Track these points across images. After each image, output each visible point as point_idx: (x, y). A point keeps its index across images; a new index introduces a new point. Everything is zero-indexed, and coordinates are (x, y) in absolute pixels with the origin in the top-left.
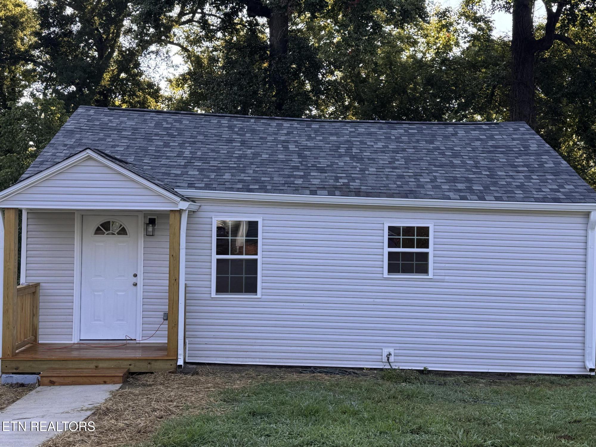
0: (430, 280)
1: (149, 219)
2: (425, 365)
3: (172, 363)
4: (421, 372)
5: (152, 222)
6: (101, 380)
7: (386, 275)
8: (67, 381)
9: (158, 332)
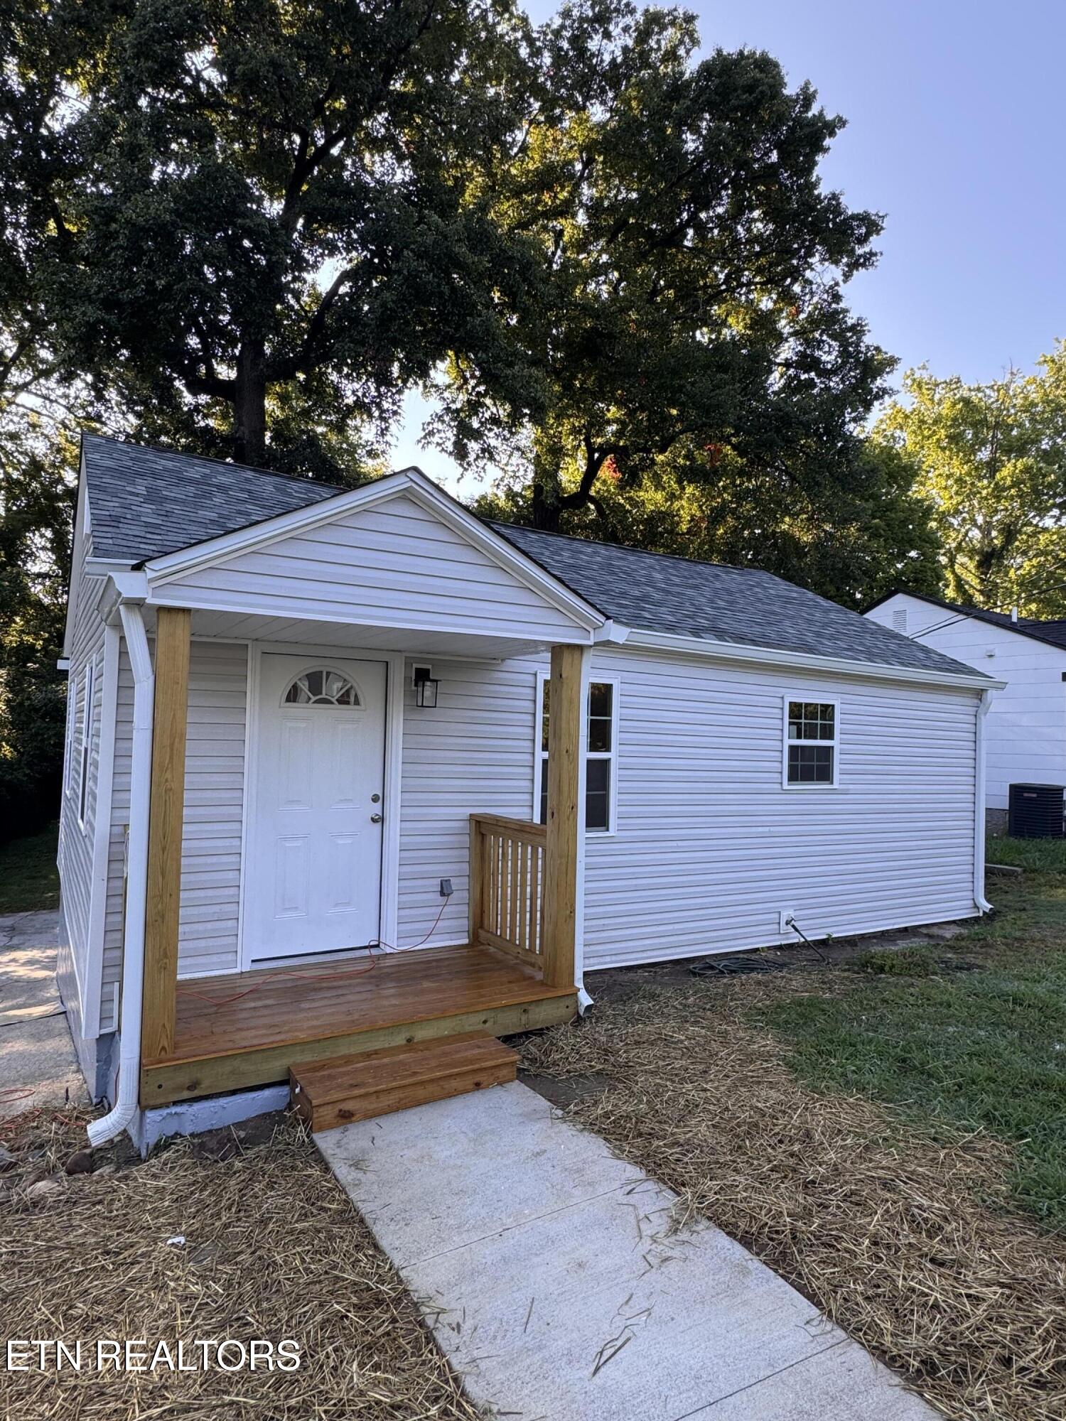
0: (834, 792)
1: (417, 670)
2: (829, 931)
3: (569, 1002)
4: (823, 943)
5: (422, 676)
6: (469, 1082)
7: (786, 787)
8: (386, 1101)
9: (440, 923)
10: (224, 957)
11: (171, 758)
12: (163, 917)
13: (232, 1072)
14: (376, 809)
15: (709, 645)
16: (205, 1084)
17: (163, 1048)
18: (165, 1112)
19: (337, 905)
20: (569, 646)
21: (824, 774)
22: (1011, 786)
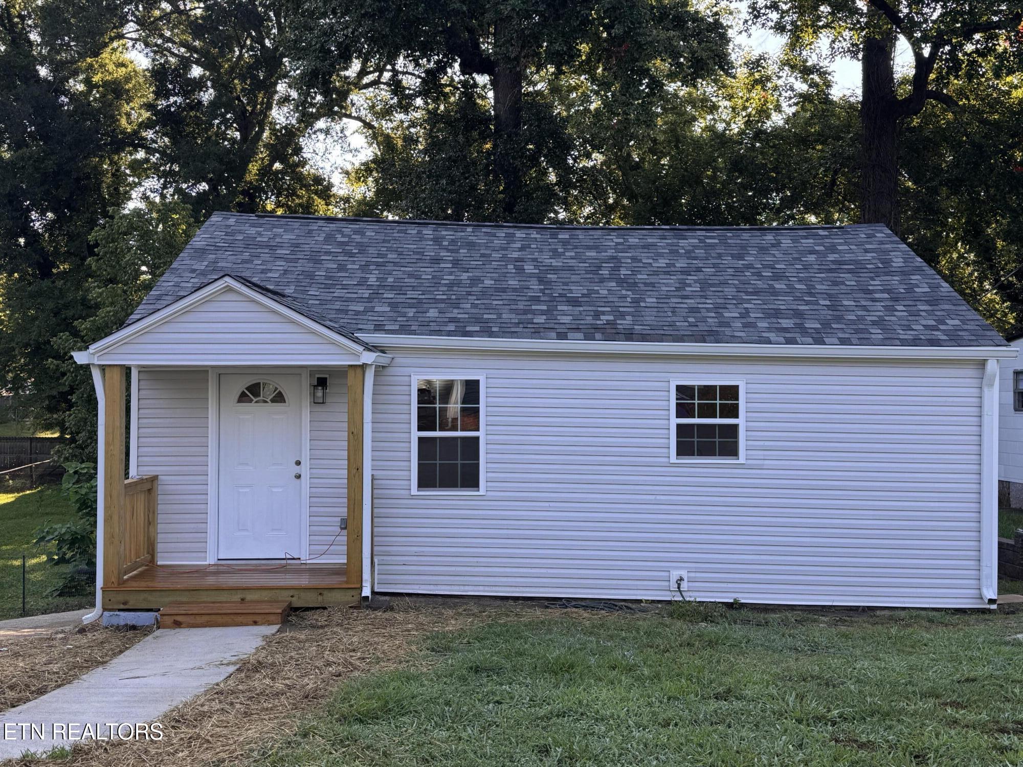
0: (741, 466)
1: (318, 378)
2: (736, 596)
3: (354, 593)
4: (729, 606)
5: (322, 383)
6: (250, 619)
7: (674, 460)
8: (200, 620)
9: (332, 547)
10: (199, 555)
11: (113, 439)
12: (111, 518)
13: (144, 599)
14: (297, 470)
16: (132, 604)
17: (113, 582)
18: (112, 613)
19: (273, 530)
21: (728, 450)
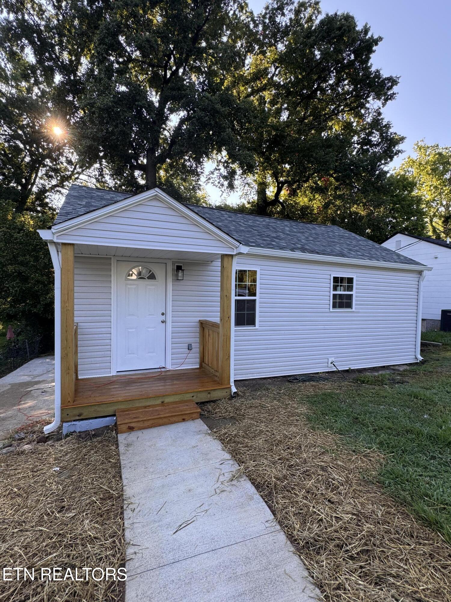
0: (353, 312)
1: (177, 266)
2: (350, 366)
3: (227, 390)
4: (347, 371)
5: (179, 268)
6: (181, 418)
7: (331, 310)
8: (147, 424)
9: (187, 360)
10: (106, 370)
11: (68, 299)
12: (67, 355)
13: (95, 411)
14: (163, 318)
15: (298, 255)
16: (85, 414)
17: (69, 401)
18: (70, 423)
19: (149, 352)
20: (226, 255)
21: (349, 305)
22: (442, 311)
